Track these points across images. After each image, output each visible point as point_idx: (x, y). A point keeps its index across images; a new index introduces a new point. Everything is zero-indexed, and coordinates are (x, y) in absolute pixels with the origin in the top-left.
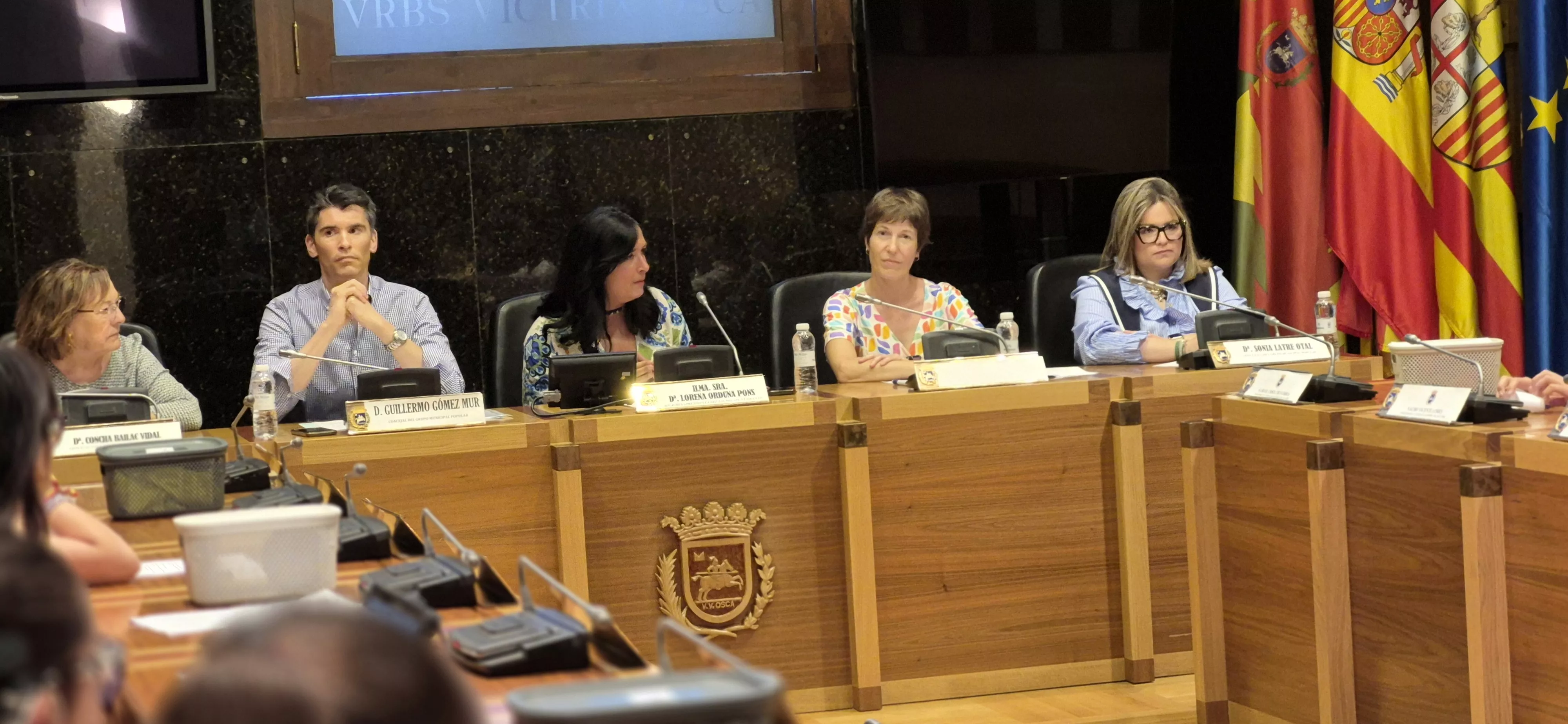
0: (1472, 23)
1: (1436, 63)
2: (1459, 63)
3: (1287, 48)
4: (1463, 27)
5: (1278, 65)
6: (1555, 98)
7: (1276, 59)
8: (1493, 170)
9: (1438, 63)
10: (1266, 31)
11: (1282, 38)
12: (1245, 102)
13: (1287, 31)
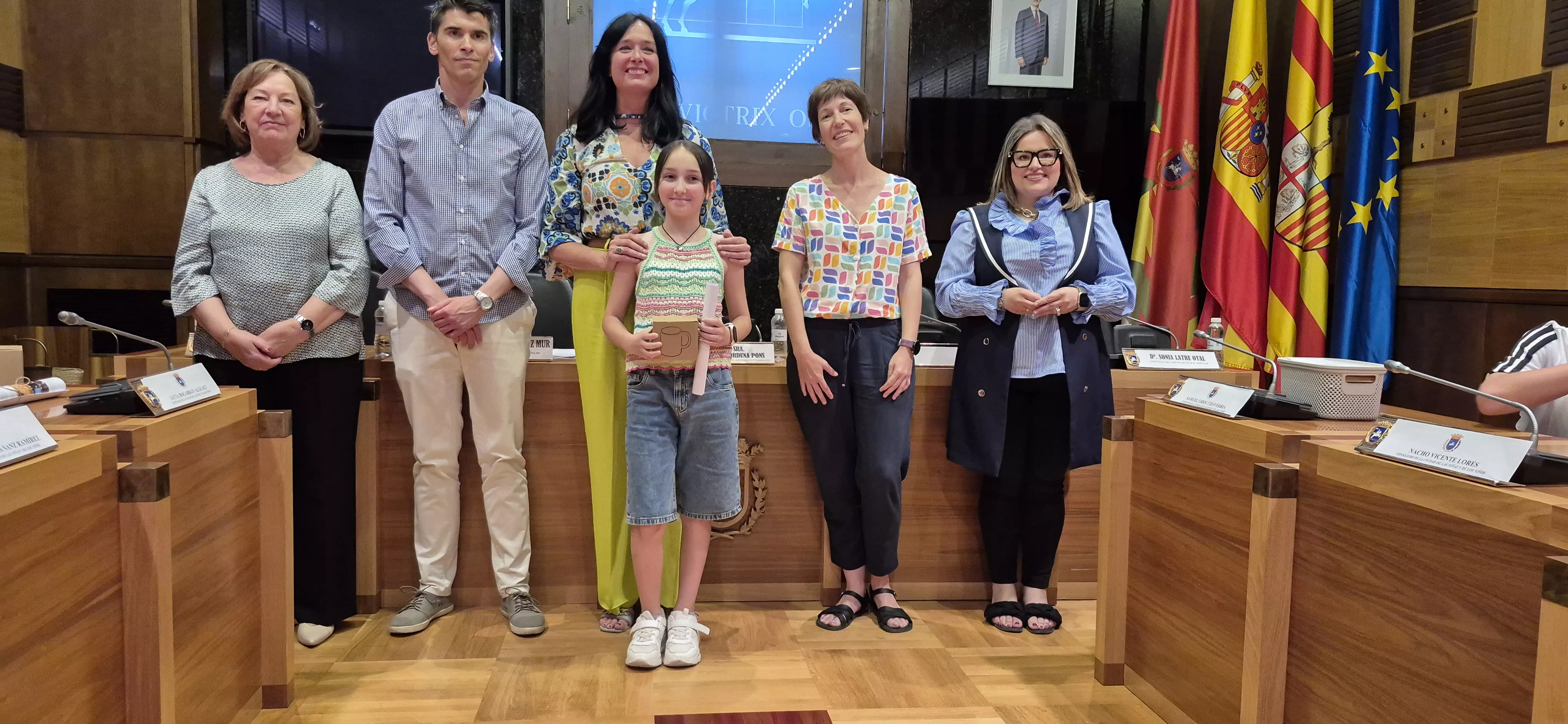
0: (1312, 152)
1: (1283, 177)
2: (1301, 178)
3: (1178, 165)
4: (1307, 154)
5: (1170, 176)
6: (1370, 203)
7: (1170, 173)
8: (1316, 251)
9: (1286, 177)
10: (1165, 154)
11: (1175, 158)
12: (1146, 199)
13: (1179, 154)
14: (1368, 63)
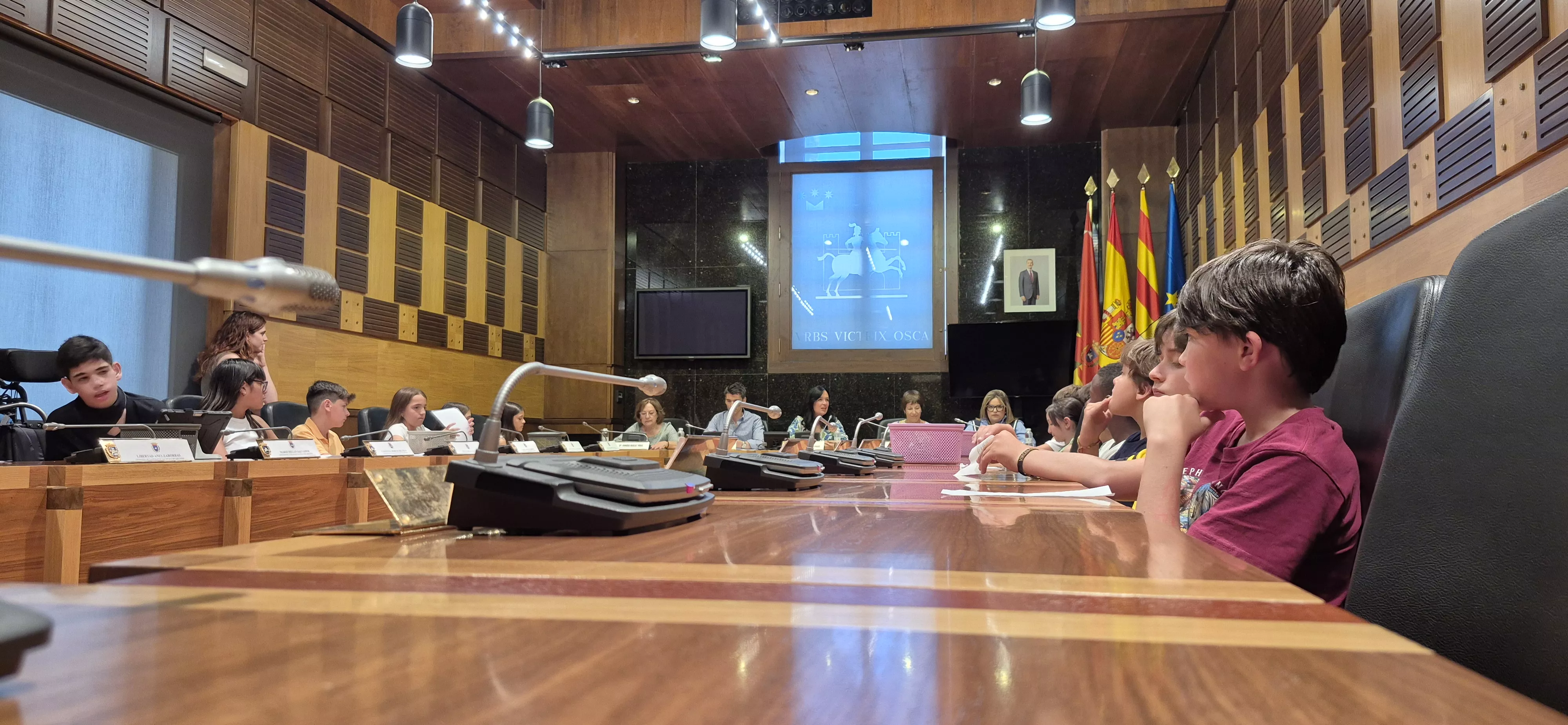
3: (1091, 354)
7: (1089, 358)
11: (1090, 350)
12: (1076, 372)
13: (1091, 348)
14: (1167, 299)
